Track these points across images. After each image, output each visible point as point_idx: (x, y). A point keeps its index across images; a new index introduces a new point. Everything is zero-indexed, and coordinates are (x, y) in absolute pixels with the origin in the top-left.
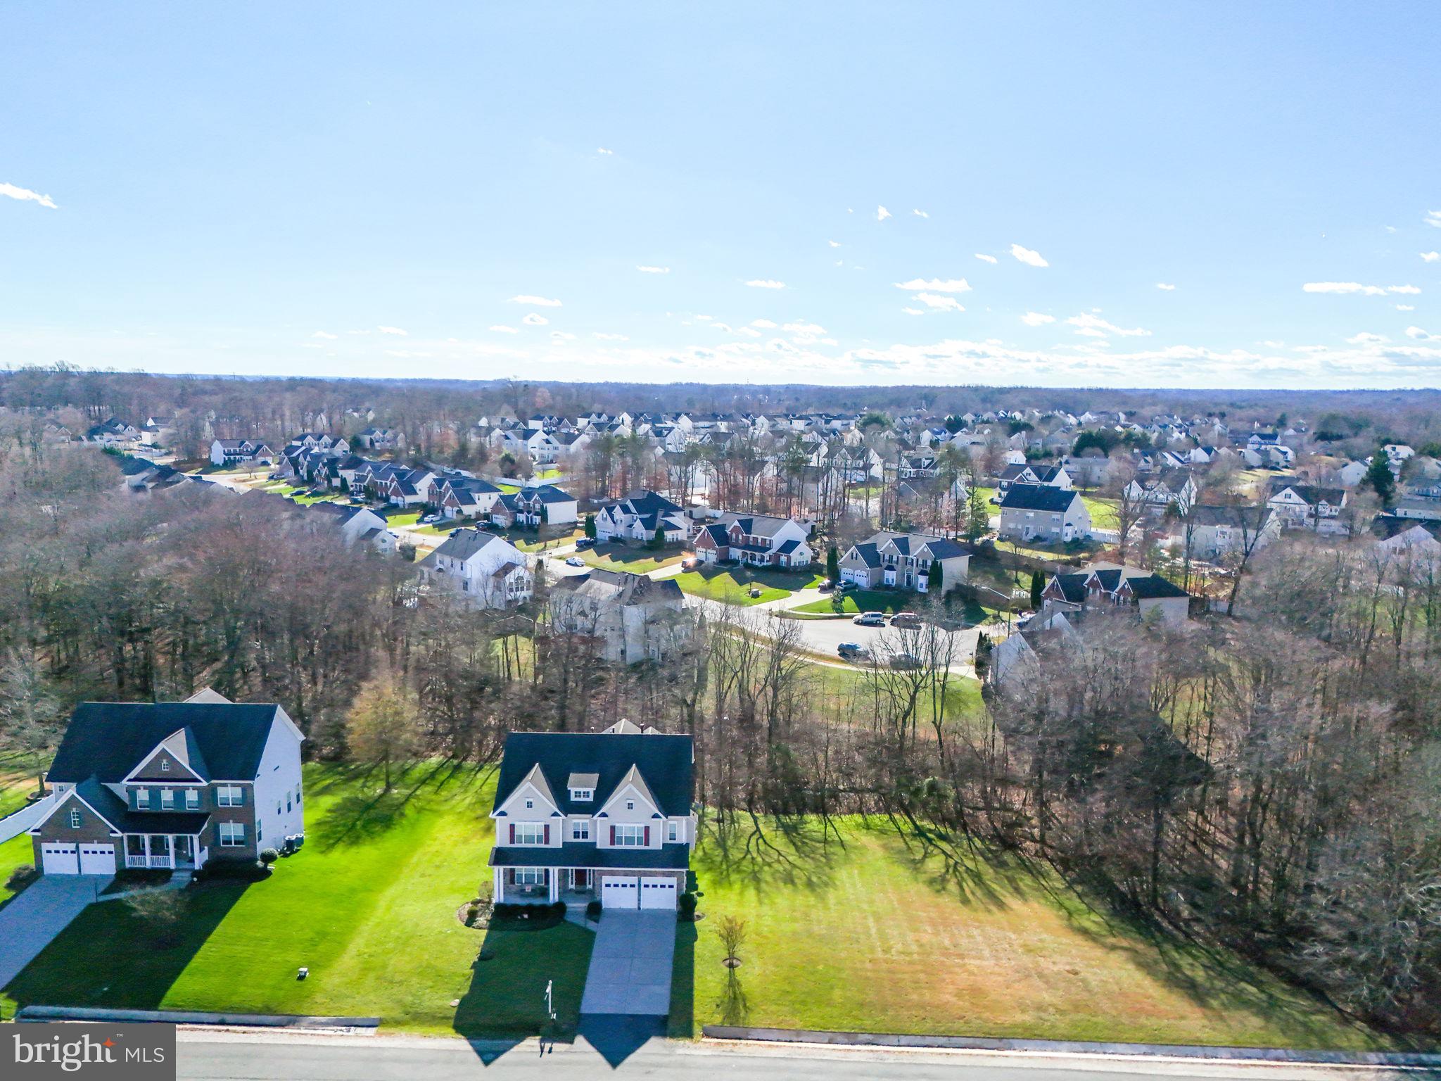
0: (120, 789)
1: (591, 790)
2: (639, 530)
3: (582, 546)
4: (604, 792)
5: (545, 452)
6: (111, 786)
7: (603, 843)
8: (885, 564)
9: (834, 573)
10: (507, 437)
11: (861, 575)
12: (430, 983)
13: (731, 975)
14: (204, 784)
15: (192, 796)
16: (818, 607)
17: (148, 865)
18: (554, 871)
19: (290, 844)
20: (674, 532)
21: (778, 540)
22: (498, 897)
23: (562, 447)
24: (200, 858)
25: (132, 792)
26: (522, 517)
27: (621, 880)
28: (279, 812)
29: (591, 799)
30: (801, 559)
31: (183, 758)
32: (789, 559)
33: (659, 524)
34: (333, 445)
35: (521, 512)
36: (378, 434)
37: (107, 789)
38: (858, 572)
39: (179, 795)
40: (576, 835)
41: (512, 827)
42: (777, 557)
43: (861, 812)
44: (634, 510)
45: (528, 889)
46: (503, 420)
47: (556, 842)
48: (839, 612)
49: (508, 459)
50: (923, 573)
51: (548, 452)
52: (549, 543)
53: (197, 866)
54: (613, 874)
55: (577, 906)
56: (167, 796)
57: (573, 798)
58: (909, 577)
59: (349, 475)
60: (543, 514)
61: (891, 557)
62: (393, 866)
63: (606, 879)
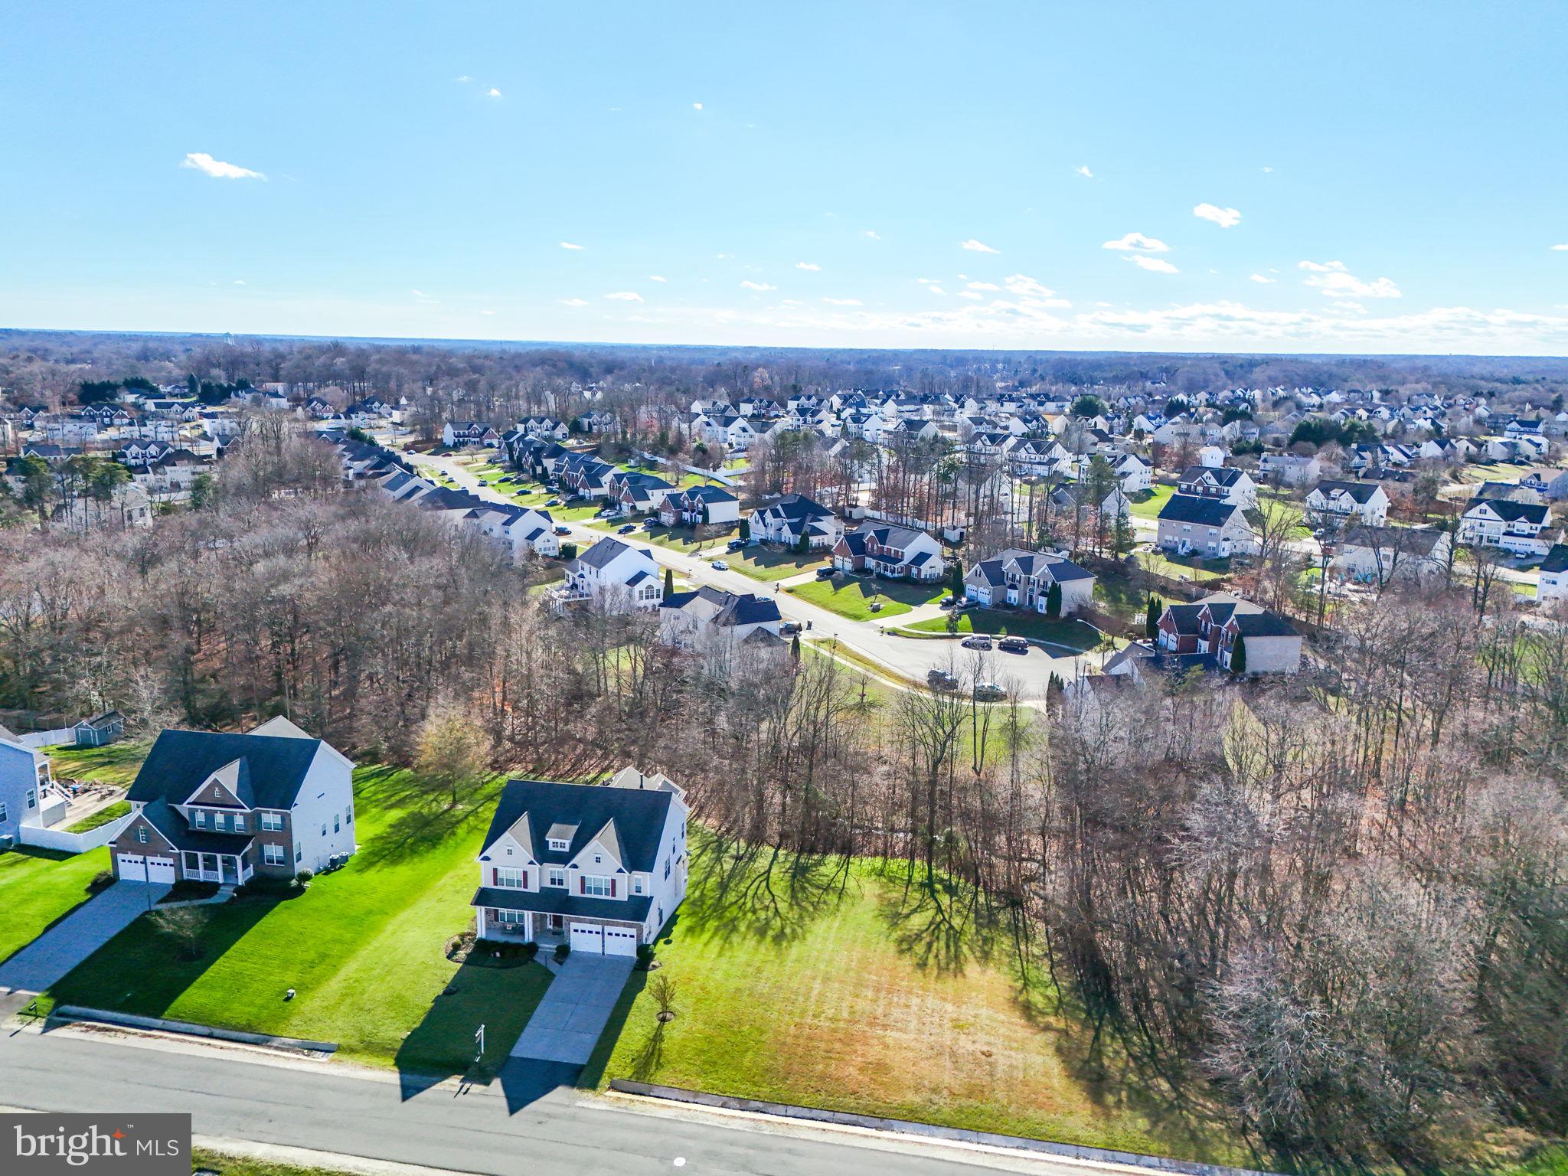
0: (184, 808)
1: (568, 843)
2: (787, 534)
3: (734, 548)
4: (579, 843)
5: (742, 440)
6: (177, 806)
7: (575, 891)
8: (1008, 583)
9: (959, 590)
10: (708, 424)
11: (982, 592)
12: (393, 1014)
13: (660, 1028)
14: (248, 811)
15: (239, 820)
16: (931, 625)
17: (202, 878)
18: (528, 915)
19: (333, 862)
20: (821, 537)
21: (910, 552)
22: (481, 933)
23: (757, 435)
24: (242, 877)
25: (192, 813)
26: (686, 515)
27: (587, 927)
28: (324, 833)
29: (567, 849)
30: (930, 572)
31: (232, 788)
32: (919, 571)
33: (806, 529)
34: (554, 428)
35: (686, 510)
36: (595, 418)
37: (174, 809)
38: (981, 589)
39: (229, 819)
40: (553, 881)
41: (495, 870)
42: (908, 568)
43: (885, 854)
44: (783, 514)
45: (509, 927)
46: (714, 403)
47: (534, 887)
48: (952, 630)
49: (701, 449)
50: (1043, 594)
51: (745, 439)
52: (704, 543)
53: (241, 882)
54: (579, 921)
55: (548, 947)
56: (220, 818)
57: (551, 848)
58: (1031, 597)
59: (550, 464)
60: (705, 513)
61: (1014, 576)
62: (419, 887)
63: (574, 925)
